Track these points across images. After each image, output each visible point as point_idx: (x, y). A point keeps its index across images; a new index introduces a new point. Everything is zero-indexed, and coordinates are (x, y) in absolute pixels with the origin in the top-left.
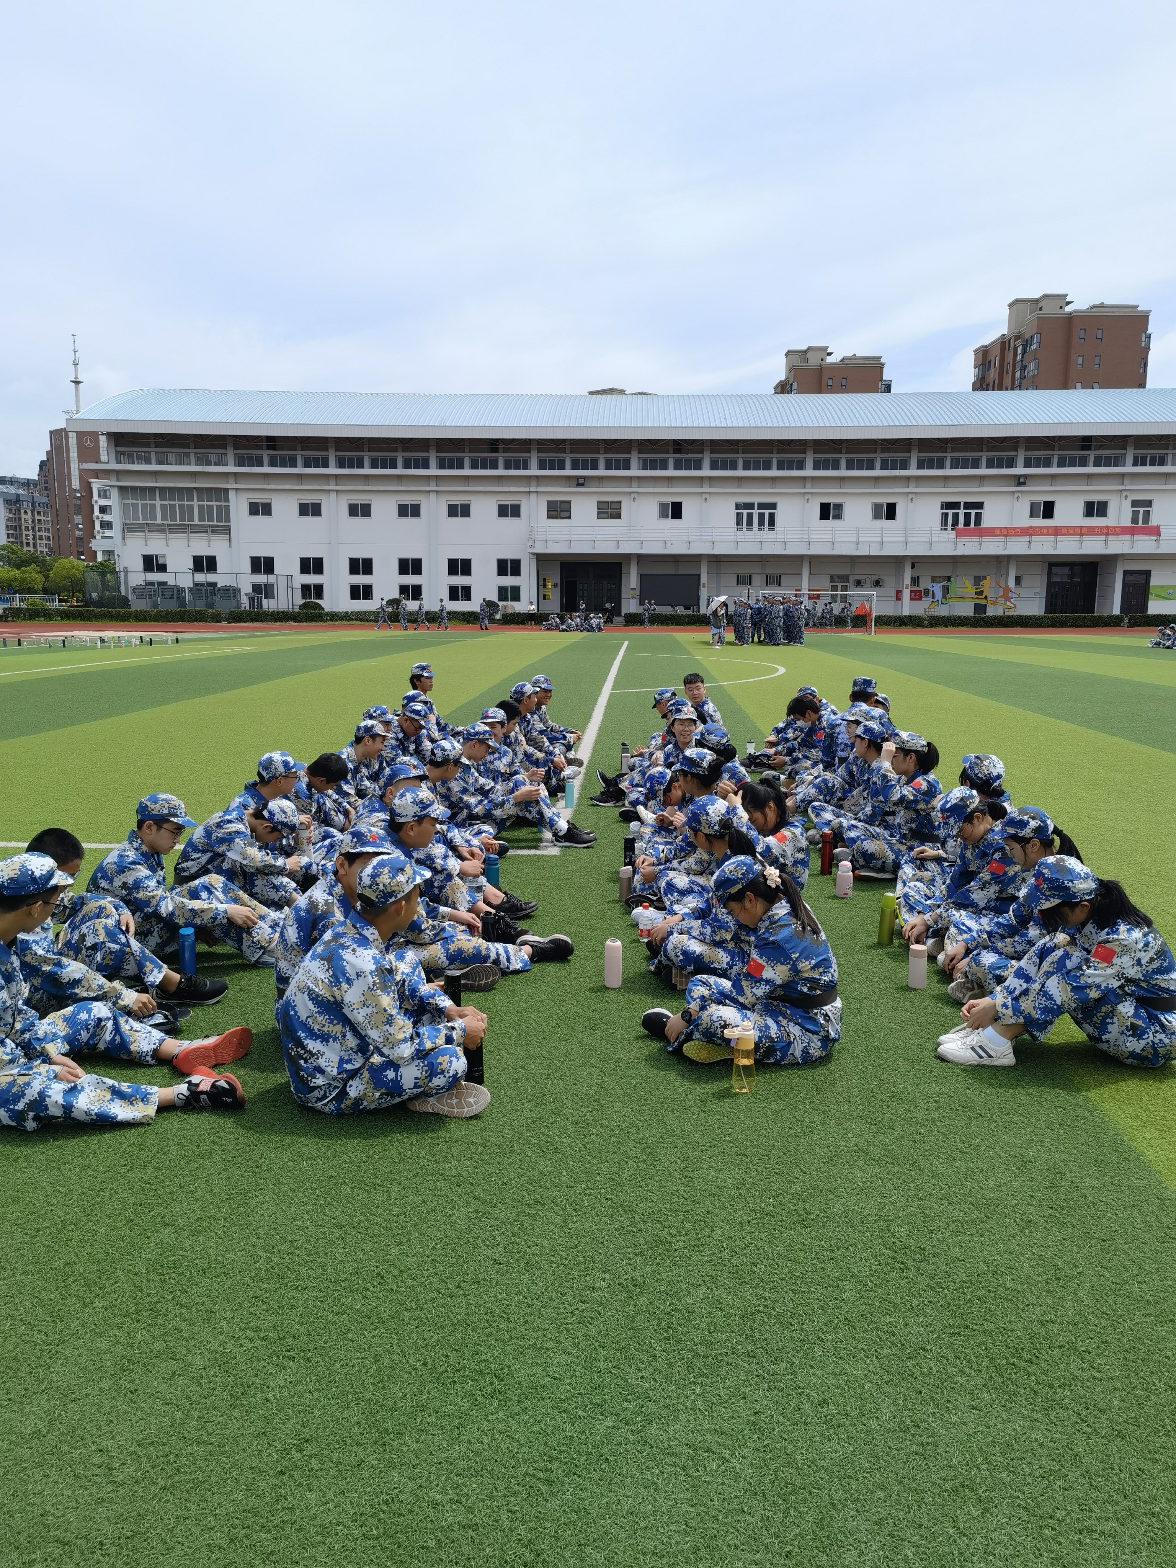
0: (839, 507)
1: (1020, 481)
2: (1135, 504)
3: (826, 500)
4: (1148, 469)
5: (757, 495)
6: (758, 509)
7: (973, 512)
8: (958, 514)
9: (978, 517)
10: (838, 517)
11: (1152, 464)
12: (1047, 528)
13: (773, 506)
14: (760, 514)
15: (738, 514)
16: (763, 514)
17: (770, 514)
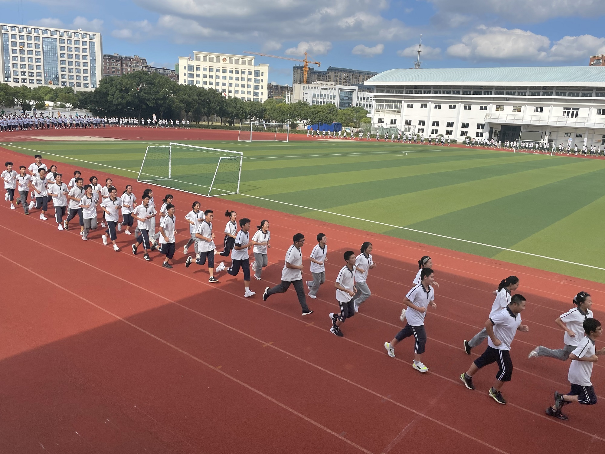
3: (600, 108)
5: (572, 105)
6: (572, 110)
13: (578, 109)
14: (572, 112)
15: (564, 111)
16: (574, 112)
17: (576, 112)
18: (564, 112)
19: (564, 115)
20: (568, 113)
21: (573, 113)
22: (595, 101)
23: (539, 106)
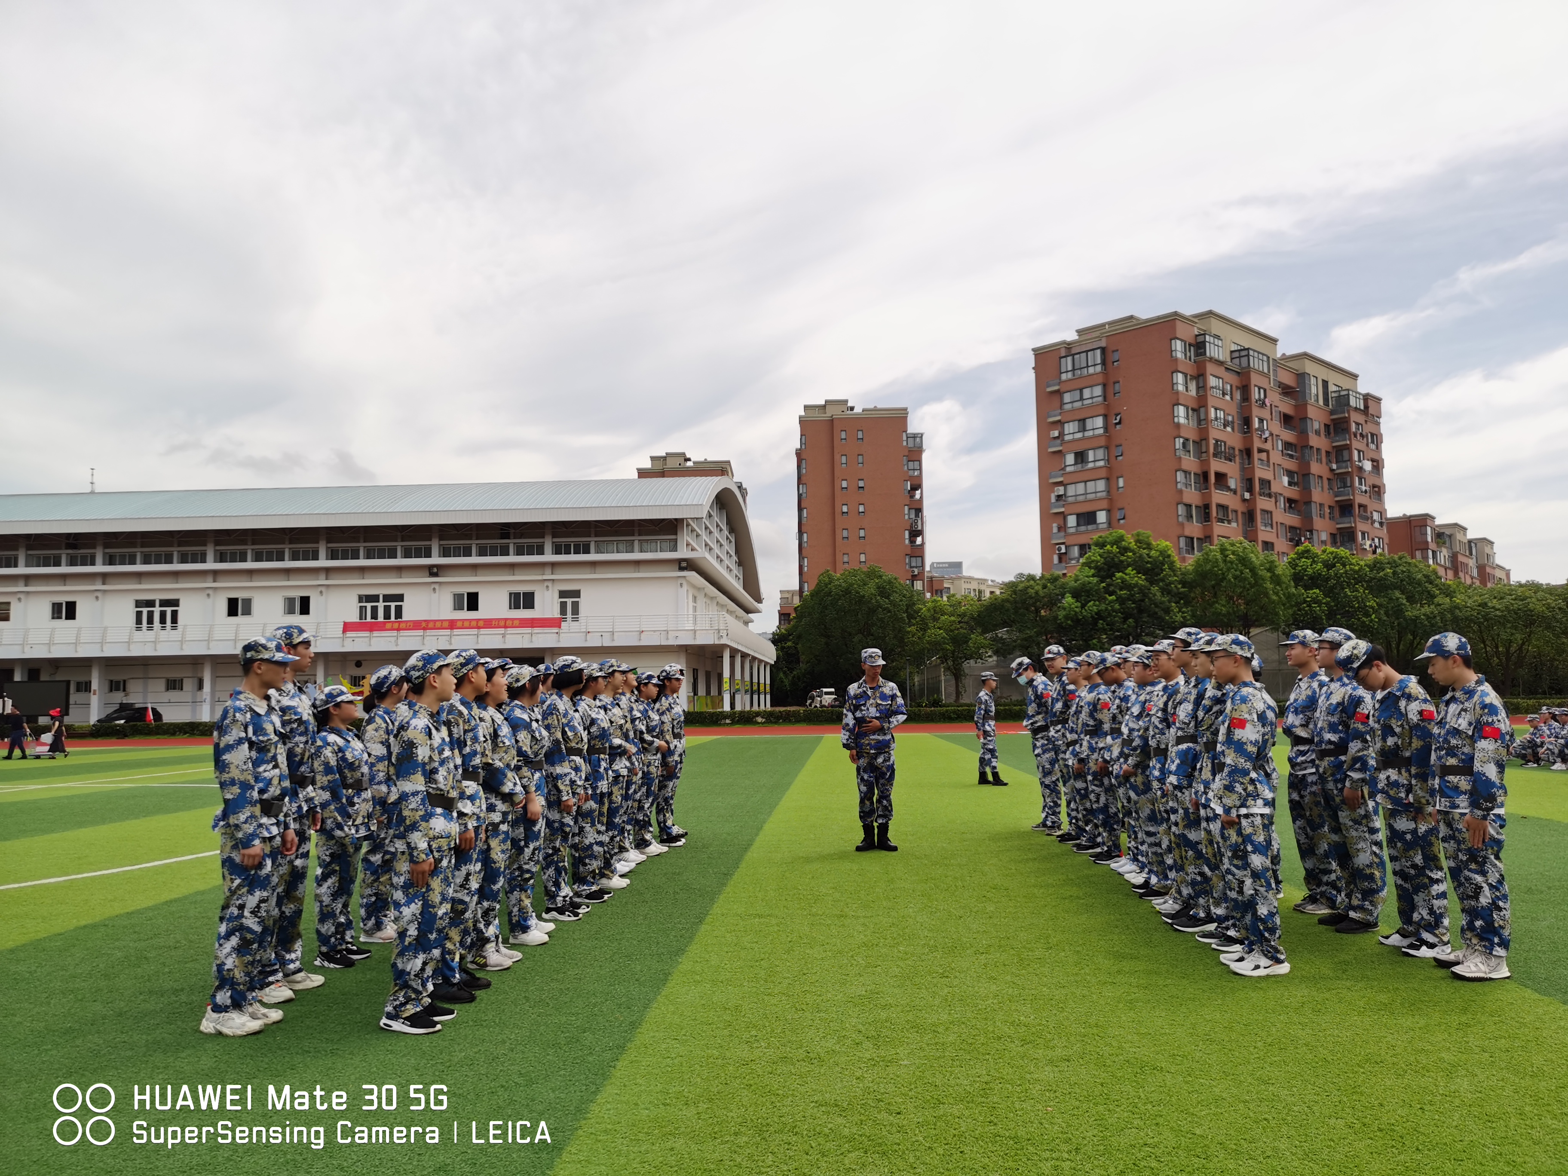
0: (248, 603)
1: (434, 571)
2: (563, 594)
3: (233, 595)
4: (573, 557)
5: (157, 591)
6: (161, 606)
7: (393, 605)
8: (377, 607)
9: (399, 610)
10: (247, 612)
11: (577, 552)
12: (470, 620)
13: (175, 603)
14: (161, 611)
15: (137, 612)
16: (165, 611)
17: (172, 611)
18: (139, 615)
19: (139, 621)
20: (150, 615)
21: (163, 615)
22: (216, 574)
23: (63, 599)
